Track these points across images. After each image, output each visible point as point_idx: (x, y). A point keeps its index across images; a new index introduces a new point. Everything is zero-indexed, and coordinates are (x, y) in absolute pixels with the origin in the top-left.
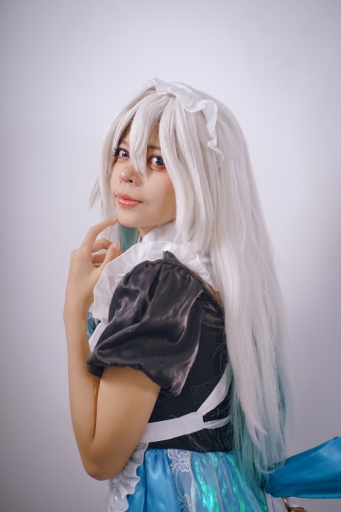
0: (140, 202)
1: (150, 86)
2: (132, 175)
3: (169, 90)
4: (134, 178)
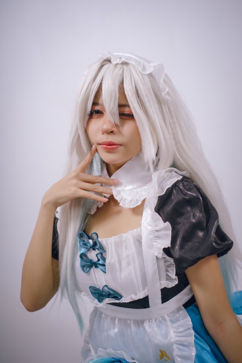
0: (120, 145)
1: (105, 58)
2: (112, 127)
3: (124, 60)
4: (115, 129)
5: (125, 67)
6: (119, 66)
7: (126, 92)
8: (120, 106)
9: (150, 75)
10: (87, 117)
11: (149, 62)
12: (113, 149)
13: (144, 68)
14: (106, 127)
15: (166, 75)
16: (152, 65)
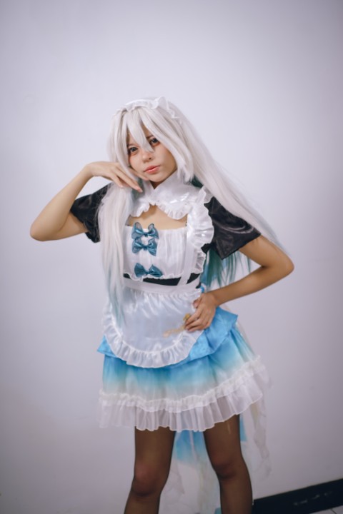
0: (160, 166)
2: (149, 155)
3: (136, 106)
4: (151, 156)
5: (139, 110)
6: (135, 111)
7: (147, 127)
8: (148, 138)
9: (159, 108)
10: (127, 156)
11: (153, 99)
12: (156, 170)
13: (151, 105)
14: (145, 157)
15: (169, 103)
16: (156, 100)
